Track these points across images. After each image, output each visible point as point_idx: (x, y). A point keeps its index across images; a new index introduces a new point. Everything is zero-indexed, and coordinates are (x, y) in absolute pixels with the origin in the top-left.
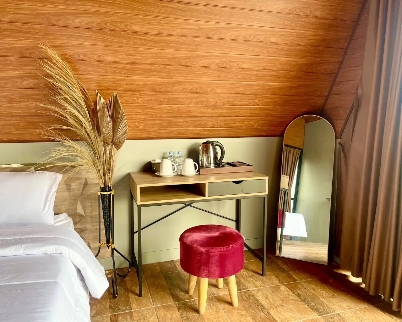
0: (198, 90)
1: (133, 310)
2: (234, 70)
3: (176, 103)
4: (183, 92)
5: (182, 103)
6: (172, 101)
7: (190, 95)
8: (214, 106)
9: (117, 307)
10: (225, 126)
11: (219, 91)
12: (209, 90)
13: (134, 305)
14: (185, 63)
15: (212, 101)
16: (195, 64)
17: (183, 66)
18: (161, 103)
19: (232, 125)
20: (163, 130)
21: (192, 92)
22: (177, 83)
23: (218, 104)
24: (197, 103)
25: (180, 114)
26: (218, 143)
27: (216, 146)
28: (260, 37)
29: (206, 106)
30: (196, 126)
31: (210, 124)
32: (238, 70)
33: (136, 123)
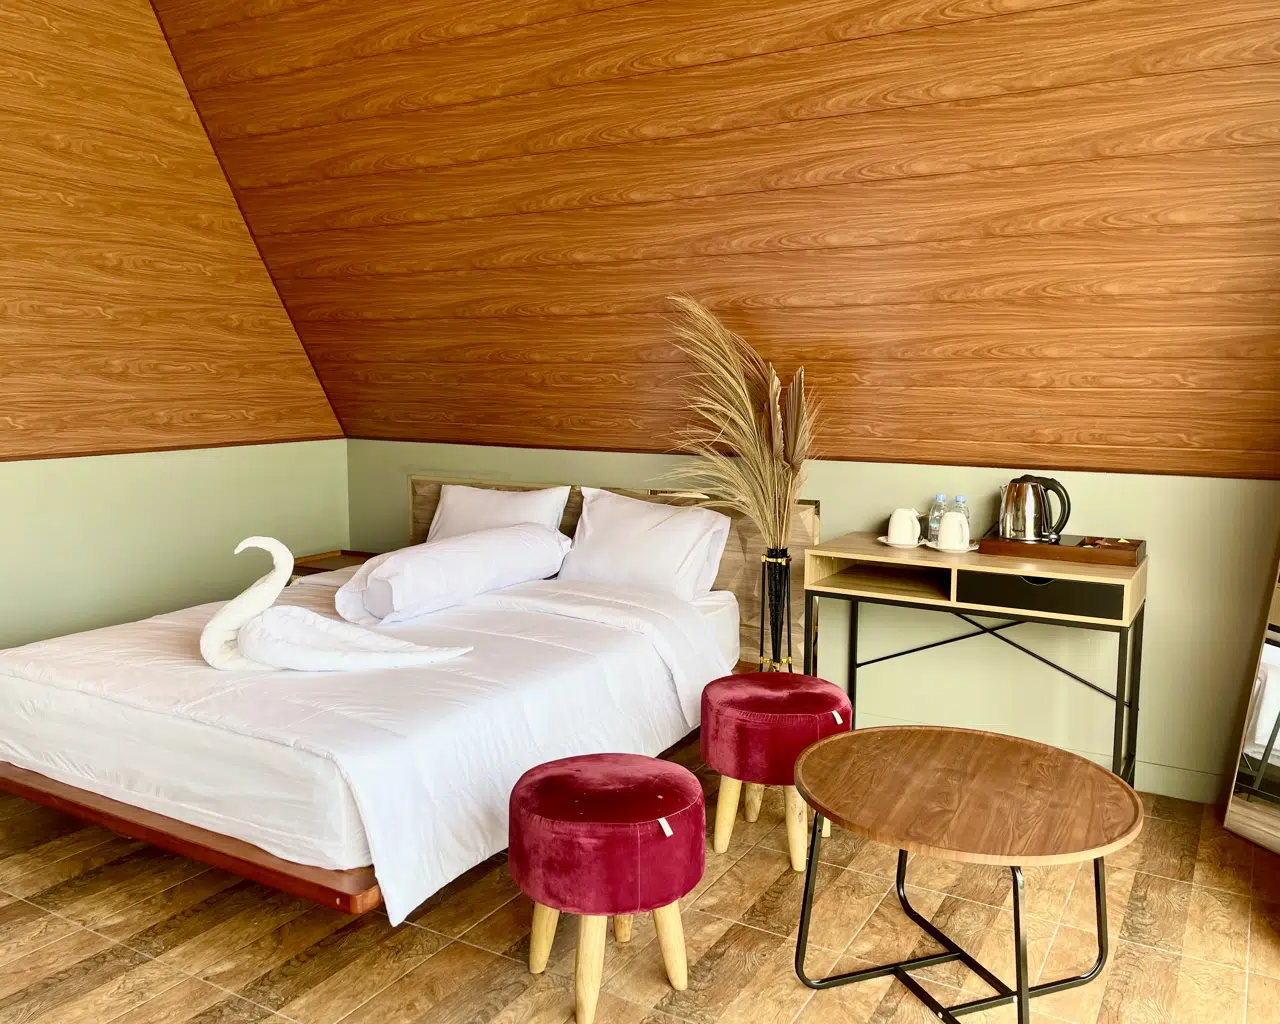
0: (993, 351)
2: (1080, 301)
3: (946, 383)
4: (958, 356)
5: (961, 383)
6: (937, 378)
7: (974, 366)
8: (1048, 390)
11: (1052, 352)
12: (1023, 351)
14: (949, 296)
15: (1039, 376)
16: (972, 294)
17: (947, 302)
18: (911, 383)
20: (929, 443)
21: (978, 356)
22: (941, 339)
23: (1057, 384)
24: (999, 383)
25: (961, 408)
26: (1052, 484)
27: (1046, 491)
28: (1135, 216)
29: (1026, 389)
30: (1009, 438)
31: (1047, 433)
32: (1093, 301)
33: (867, 427)
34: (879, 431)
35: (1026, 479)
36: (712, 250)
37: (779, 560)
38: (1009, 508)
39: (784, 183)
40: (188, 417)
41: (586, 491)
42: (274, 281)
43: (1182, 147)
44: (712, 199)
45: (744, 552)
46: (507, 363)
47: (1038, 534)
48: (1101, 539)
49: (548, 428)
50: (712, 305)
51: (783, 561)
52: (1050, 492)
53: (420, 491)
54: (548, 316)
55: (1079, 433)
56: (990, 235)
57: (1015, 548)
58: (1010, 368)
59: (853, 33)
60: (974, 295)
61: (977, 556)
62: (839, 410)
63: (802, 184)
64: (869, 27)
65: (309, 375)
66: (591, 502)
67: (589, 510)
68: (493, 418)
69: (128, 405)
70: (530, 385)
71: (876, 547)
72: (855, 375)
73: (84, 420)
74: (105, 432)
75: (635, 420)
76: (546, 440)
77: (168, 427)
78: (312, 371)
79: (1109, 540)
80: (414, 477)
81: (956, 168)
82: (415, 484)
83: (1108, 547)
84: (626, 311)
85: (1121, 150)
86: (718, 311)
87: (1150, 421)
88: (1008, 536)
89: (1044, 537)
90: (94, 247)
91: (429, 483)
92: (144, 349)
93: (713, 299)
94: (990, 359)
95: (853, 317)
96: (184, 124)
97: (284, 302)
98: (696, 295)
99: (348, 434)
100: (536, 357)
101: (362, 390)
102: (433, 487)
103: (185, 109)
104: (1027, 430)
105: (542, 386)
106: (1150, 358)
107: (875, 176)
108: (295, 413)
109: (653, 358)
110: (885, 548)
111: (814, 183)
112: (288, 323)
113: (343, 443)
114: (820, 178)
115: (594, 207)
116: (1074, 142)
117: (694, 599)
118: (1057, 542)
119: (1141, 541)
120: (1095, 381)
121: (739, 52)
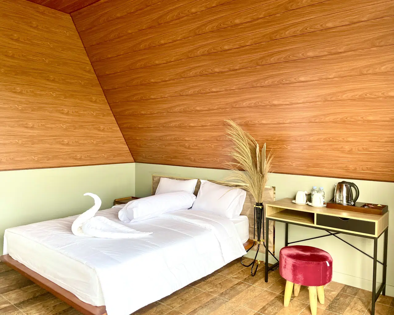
1: (253, 285)
2: (359, 122)
3: (314, 149)
4: (318, 141)
5: (320, 149)
6: (312, 147)
7: (324, 144)
8: (350, 152)
9: (248, 280)
10: (368, 169)
11: (351, 139)
12: (341, 139)
13: (257, 283)
14: (314, 120)
15: (347, 147)
17: (314, 122)
18: (304, 149)
19: (375, 169)
20: (311, 169)
21: (325, 140)
22: (312, 135)
23: (353, 150)
24: (333, 149)
25: (320, 157)
26: (352, 185)
27: (350, 187)
28: (377, 94)
29: (343, 152)
30: (338, 168)
31: (351, 167)
32: (364, 122)
33: (290, 163)
34: (294, 164)
35: (343, 182)
36: (237, 106)
37: (259, 207)
38: (337, 192)
39: (258, 85)
40: (86, 156)
41: (202, 181)
42: (114, 116)
43: (391, 70)
44: (237, 90)
45: (251, 203)
46: (179, 140)
47: (348, 201)
48: (371, 204)
49: (191, 160)
50: (238, 123)
51: (261, 207)
52: (352, 187)
53: (154, 179)
54: (190, 126)
55: (362, 167)
56: (326, 100)
57: (340, 207)
58: (337, 145)
59: (278, 37)
60: (322, 120)
61: (326, 209)
62: (280, 157)
63: (264, 85)
64: (283, 35)
65: (124, 144)
66: (204, 184)
67: (202, 187)
68: (175, 157)
69: (68, 153)
70: (186, 147)
71: (291, 204)
72: (285, 146)
73: (55, 157)
74: (61, 161)
75: (217, 159)
76: (190, 164)
77: (80, 159)
78: (125, 143)
79: (374, 205)
80: (153, 175)
81: (314, 79)
82: (154, 177)
83: (373, 208)
84: (213, 125)
85: (370, 72)
86: (240, 125)
87: (387, 164)
88: (337, 202)
89: (350, 203)
90: (61, 107)
91: (157, 177)
92: (74, 137)
93: (239, 121)
94: (329, 141)
95: (284, 127)
96: (89, 72)
97: (117, 122)
98: (234, 120)
99: (135, 161)
100: (187, 139)
101: (138, 148)
102: (158, 178)
103: (89, 67)
104: (344, 166)
105: (189, 148)
106: (386, 142)
107: (288, 82)
108: (119, 155)
109: (221, 139)
110: (295, 205)
111: (268, 85)
112: (119, 129)
113: (134, 164)
114: (270, 83)
115: (202, 93)
116: (353, 69)
117: (233, 218)
118: (354, 205)
119: (386, 206)
120: (366, 149)
121: (242, 45)
